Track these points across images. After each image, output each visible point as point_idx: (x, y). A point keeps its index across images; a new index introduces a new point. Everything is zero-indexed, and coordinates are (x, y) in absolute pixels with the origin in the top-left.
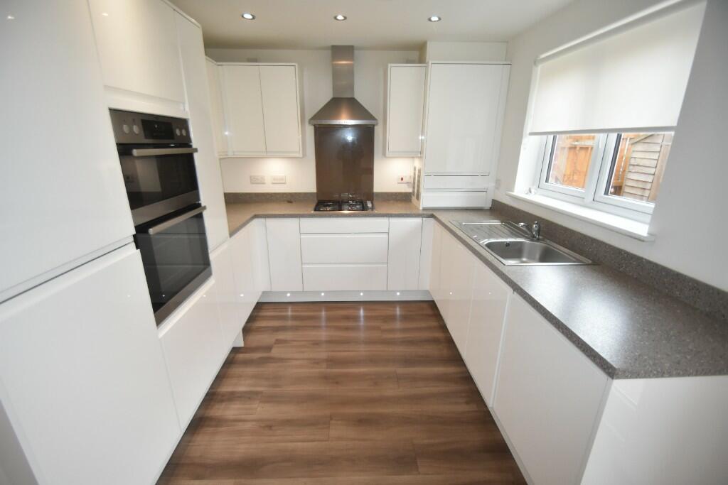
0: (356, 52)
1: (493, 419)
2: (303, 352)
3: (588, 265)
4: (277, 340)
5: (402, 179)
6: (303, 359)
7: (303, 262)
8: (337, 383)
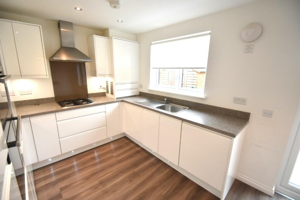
0: (74, 26)
1: (176, 170)
2: (83, 187)
3: (189, 109)
4: (61, 189)
5: (101, 86)
6: (87, 190)
7: (60, 137)
8: (114, 191)
